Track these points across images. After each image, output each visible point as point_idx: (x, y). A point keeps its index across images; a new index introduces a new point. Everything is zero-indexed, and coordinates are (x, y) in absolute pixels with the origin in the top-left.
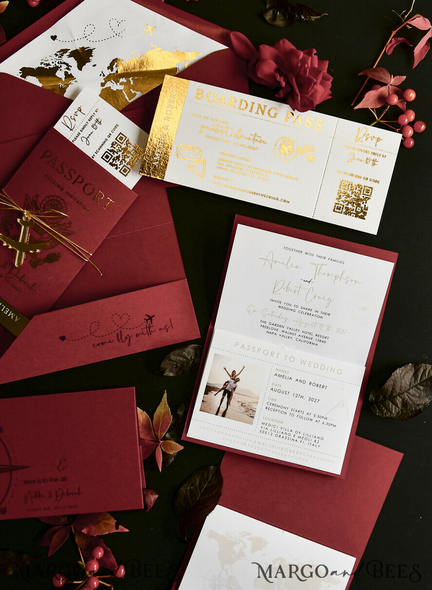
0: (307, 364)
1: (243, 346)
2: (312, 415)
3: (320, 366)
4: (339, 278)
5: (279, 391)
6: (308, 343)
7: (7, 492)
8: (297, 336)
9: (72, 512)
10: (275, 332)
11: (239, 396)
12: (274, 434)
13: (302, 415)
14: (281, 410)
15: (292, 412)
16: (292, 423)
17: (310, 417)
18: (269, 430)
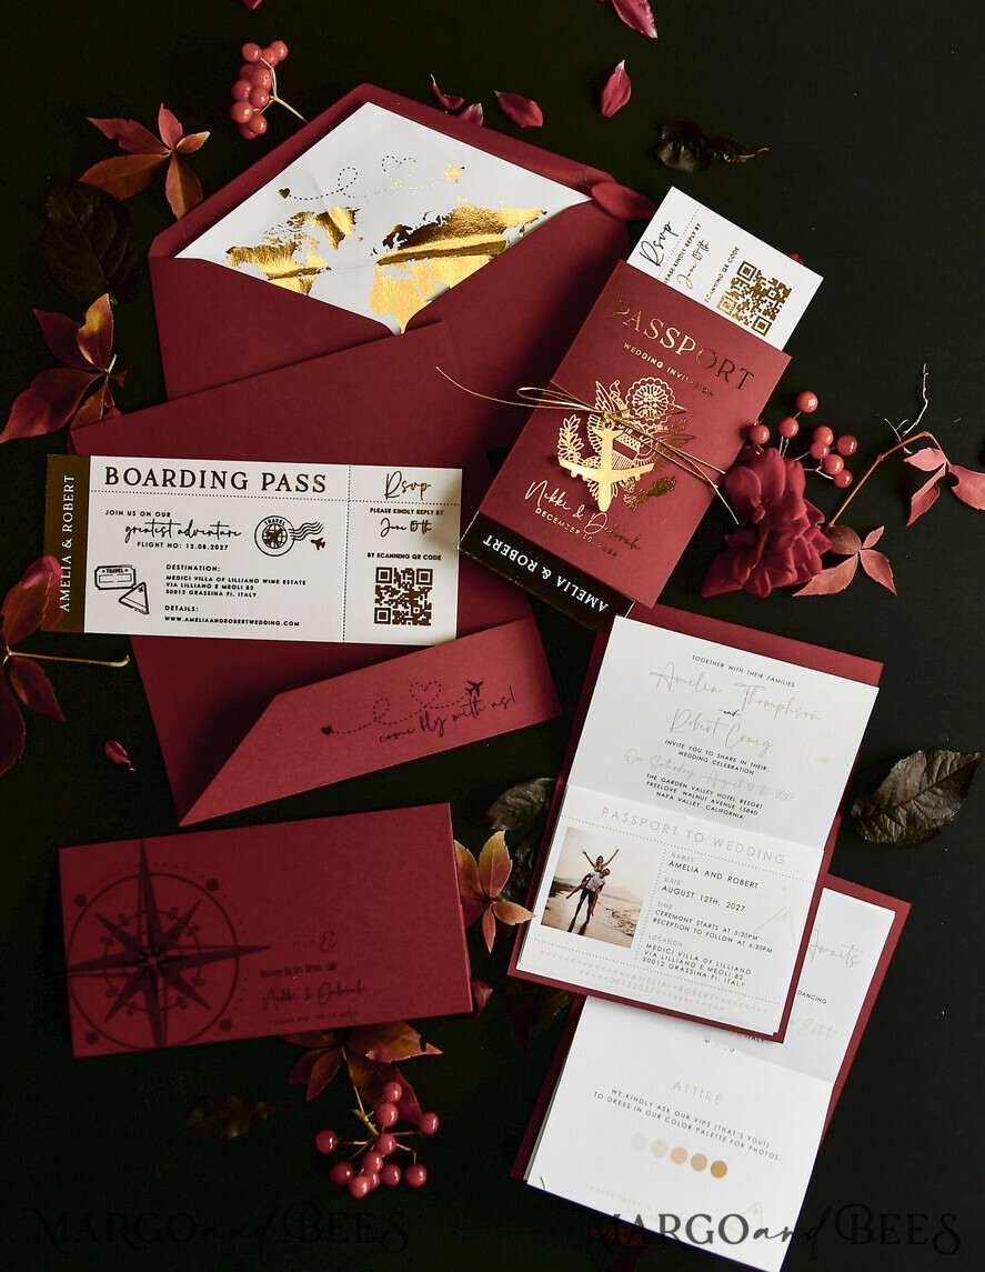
0: (724, 846)
1: (616, 815)
2: (732, 932)
3: (745, 851)
4: (784, 710)
5: (677, 892)
6: (726, 813)
7: (232, 992)
8: (708, 802)
9: (348, 1022)
10: (671, 794)
11: (607, 898)
12: (667, 963)
13: (715, 932)
14: (680, 923)
15: (698, 928)
17: (729, 935)
18: (658, 958)
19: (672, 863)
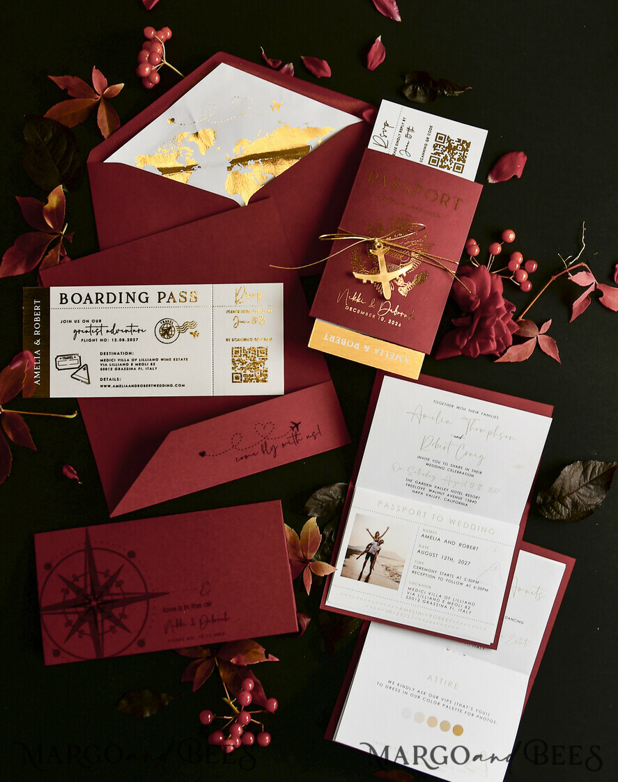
0: (456, 523)
1: (386, 505)
2: (463, 579)
3: (470, 526)
4: (493, 434)
5: (427, 553)
6: (457, 503)
7: (145, 622)
9: (218, 640)
10: (422, 491)
11: (383, 559)
12: (422, 599)
13: (452, 579)
14: (430, 574)
15: (441, 576)
16: (441, 588)
17: (460, 581)
18: (416, 596)
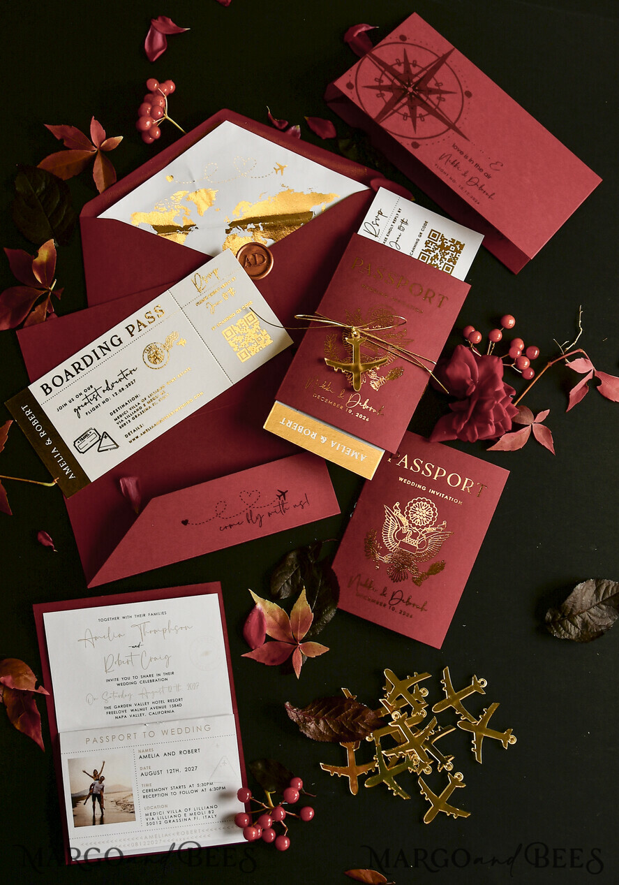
0: (169, 733)
1: (95, 740)
2: (196, 785)
3: (184, 731)
4: (167, 631)
5: (151, 774)
6: (163, 713)
10: (124, 714)
12: (163, 821)
13: (185, 790)
14: (160, 793)
15: (173, 791)
17: (194, 789)
18: (156, 820)
19: (141, 757)
